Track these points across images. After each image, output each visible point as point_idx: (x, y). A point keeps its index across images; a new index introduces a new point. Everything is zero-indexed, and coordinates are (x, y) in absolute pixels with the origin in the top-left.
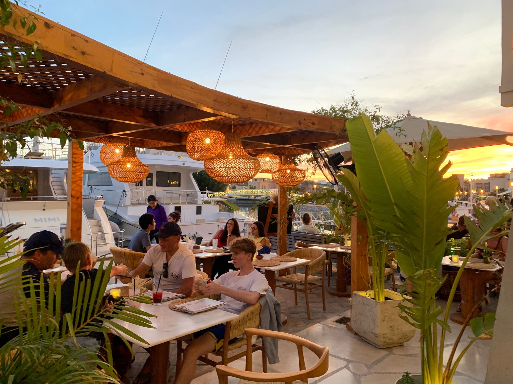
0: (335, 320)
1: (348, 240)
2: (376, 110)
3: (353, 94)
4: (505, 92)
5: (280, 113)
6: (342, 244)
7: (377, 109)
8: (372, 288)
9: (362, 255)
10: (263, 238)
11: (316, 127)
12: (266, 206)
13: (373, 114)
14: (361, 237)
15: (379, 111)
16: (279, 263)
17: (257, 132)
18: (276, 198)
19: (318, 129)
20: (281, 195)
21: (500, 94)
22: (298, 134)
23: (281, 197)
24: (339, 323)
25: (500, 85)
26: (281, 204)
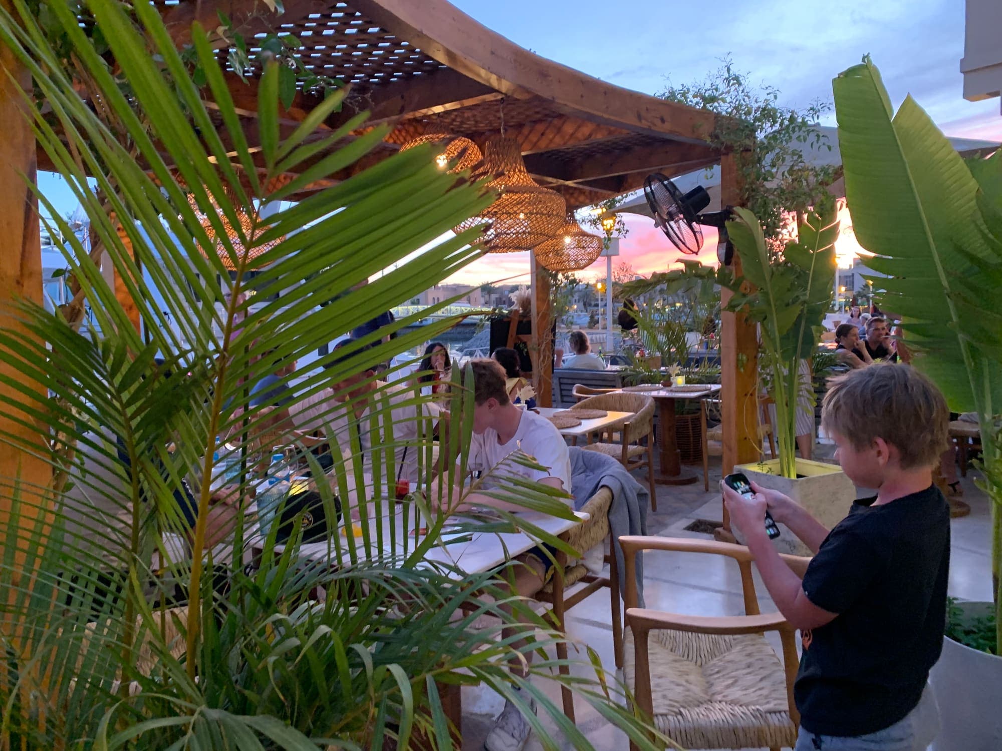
0: (684, 526)
1: (678, 375)
2: (768, 97)
3: (728, 60)
4: (971, 71)
5: (605, 93)
6: (667, 384)
7: (768, 94)
8: (773, 456)
9: (746, 395)
10: (517, 379)
11: (667, 126)
12: (506, 320)
13: (762, 105)
14: (745, 358)
15: (776, 97)
16: (578, 421)
17: (535, 145)
18: (526, 303)
19: (671, 132)
20: (537, 294)
21: (962, 75)
22: (598, 156)
23: (538, 299)
24: (693, 530)
25: (963, 57)
26: (538, 314)
